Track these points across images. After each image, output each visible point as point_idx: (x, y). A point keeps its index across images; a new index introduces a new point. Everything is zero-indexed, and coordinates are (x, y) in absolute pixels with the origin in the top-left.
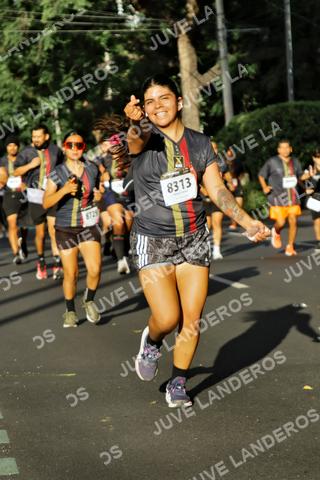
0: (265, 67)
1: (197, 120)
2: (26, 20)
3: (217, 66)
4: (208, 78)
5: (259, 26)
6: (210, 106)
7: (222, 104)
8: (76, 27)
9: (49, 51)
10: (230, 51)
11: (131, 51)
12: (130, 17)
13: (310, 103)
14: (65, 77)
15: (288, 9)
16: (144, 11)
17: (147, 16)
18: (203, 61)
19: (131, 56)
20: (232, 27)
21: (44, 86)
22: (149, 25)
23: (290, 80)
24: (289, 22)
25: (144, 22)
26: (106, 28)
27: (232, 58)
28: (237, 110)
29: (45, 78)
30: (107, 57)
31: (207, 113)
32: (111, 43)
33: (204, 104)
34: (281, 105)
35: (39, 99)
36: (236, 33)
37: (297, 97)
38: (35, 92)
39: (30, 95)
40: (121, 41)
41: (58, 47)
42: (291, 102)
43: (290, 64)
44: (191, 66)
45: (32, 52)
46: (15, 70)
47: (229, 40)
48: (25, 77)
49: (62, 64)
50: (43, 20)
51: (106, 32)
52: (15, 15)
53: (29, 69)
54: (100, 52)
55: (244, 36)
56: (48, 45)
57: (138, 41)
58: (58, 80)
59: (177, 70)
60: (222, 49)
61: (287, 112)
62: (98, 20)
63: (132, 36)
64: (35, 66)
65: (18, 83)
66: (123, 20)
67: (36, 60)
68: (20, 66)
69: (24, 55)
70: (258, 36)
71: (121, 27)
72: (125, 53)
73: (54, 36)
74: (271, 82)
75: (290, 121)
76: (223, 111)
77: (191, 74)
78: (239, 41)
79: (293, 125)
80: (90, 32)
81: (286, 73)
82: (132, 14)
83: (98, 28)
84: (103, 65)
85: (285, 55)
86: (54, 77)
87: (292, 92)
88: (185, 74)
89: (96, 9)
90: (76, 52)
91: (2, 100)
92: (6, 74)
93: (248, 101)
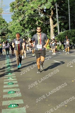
0: (65, 23)
1: (53, 33)
2: (23, 16)
3: (57, 23)
4: (55, 26)
5: (64, 16)
6: (55, 31)
7: (58, 30)
8: (31, 17)
9: (27, 21)
10: (59, 21)
11: (41, 21)
12: (41, 15)
13: (73, 30)
14: (30, 25)
15: (69, 13)
16: (44, 14)
17: (44, 15)
18: (54, 22)
19: (41, 22)
20: (59, 17)
21: (26, 27)
22: (45, 16)
23: (70, 26)
24: (69, 15)
25: (44, 16)
26: (37, 17)
27: (59, 22)
28: (60, 31)
29: (26, 26)
30: (37, 22)
31: (55, 32)
32: (38, 19)
33: (54, 30)
34: (68, 30)
35: (25, 30)
36: (60, 17)
37: (71, 29)
38: (24, 28)
39: (23, 29)
40: (40, 19)
41: (28, 20)
42: (70, 30)
43: (70, 23)
44: (52, 24)
45: (24, 21)
46: (21, 25)
47: (59, 19)
48: (23, 26)
49: (29, 23)
50: (26, 16)
51: (37, 18)
52: (21, 15)
53: (23, 24)
55: (61, 18)
56: (27, 20)
57: (43, 19)
59: (49, 24)
60: (58, 20)
61: (69, 32)
62: (35, 15)
63: (41, 18)
64: (24, 24)
65: (21, 27)
66: (40, 15)
67: (24, 23)
69: (22, 22)
70: (64, 18)
71: (39, 17)
72: (40, 21)
73: (28, 18)
75: (70, 33)
76: (58, 31)
77: (52, 25)
78: (60, 19)
79: (70, 34)
80: (34, 18)
81: (69, 25)
82: (42, 14)
83: (35, 17)
84: (36, 23)
85: (69, 21)
86: (28, 26)
87: (70, 28)
88: (51, 25)
89: (35, 14)
90: (31, 21)
91: (18, 30)
92: (19, 25)
93: (62, 30)
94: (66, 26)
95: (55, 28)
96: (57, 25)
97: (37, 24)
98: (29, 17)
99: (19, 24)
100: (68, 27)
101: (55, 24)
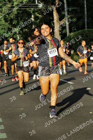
0: (79, 19)
1: (59, 35)
2: (9, 5)
3: (65, 19)
4: (62, 23)
5: (77, 7)
7: (66, 30)
8: (24, 7)
9: (16, 14)
10: (68, 14)
11: (39, 14)
13: (92, 29)
14: (20, 22)
15: (85, 2)
16: (43, 3)
17: (44, 4)
18: (60, 17)
19: (39, 16)
21: (14, 24)
22: (45, 7)
23: (86, 23)
25: (43, 6)
26: (33, 8)
27: (69, 16)
28: (70, 32)
29: (15, 22)
30: (33, 16)
31: (62, 32)
32: (34, 12)
33: (61, 30)
34: (83, 30)
36: (70, 9)
37: (88, 28)
38: (12, 26)
39: (10, 27)
40: (37, 11)
41: (18, 13)
42: (86, 29)
43: (86, 18)
44: (57, 19)
45: (11, 15)
46: (6, 20)
47: (68, 11)
48: (9, 22)
49: (19, 18)
50: (14, 5)
51: (32, 9)
52: (6, 4)
53: (10, 20)
54: (31, 15)
55: (72, 10)
56: (16, 13)
57: (42, 11)
59: (53, 20)
60: (66, 14)
61: (85, 32)
62: (30, 5)
63: (40, 10)
64: (12, 19)
65: (7, 24)
66: (37, 5)
67: (12, 17)
69: (9, 15)
70: (76, 10)
71: (37, 7)
72: (38, 15)
73: (17, 10)
74: (80, 23)
75: (86, 35)
76: (66, 32)
77: (57, 21)
78: (71, 11)
79: (87, 36)
80: (28, 9)
81: (85, 21)
82: (40, 4)
83: (30, 8)
84: (31, 19)
85: (84, 15)
86: (17, 22)
87: (86, 26)
88: (55, 21)
89: (29, 2)
90: (24, 15)
91: (2, 29)
92: (3, 21)
93: (74, 29)
97: (33, 19)
98: (20, 7)
99: (3, 19)
100: (84, 25)
101: (61, 20)
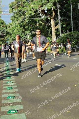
0: (67, 25)
1: (55, 35)
3: (58, 25)
4: (57, 27)
5: (66, 17)
6: (57, 32)
7: (59, 32)
8: (32, 18)
9: (27, 22)
10: (61, 22)
11: (42, 22)
12: (42, 16)
13: (76, 32)
14: (30, 27)
15: (72, 14)
17: (45, 16)
18: (56, 24)
21: (26, 29)
24: (72, 17)
26: (38, 18)
27: (61, 23)
28: (62, 33)
29: (26, 27)
30: (38, 23)
31: (57, 34)
32: (38, 21)
33: (56, 32)
36: (62, 19)
38: (24, 30)
39: (23, 31)
40: (40, 20)
41: (29, 22)
42: (72, 32)
43: (72, 24)
44: (54, 25)
46: (21, 26)
48: (22, 27)
49: (29, 25)
50: (26, 17)
54: (37, 22)
55: (63, 19)
57: (44, 20)
58: (29, 27)
60: (59, 22)
61: (72, 34)
62: (36, 17)
63: (42, 19)
64: (24, 25)
65: (21, 28)
67: (25, 24)
68: (21, 25)
69: (22, 23)
70: (66, 19)
71: (40, 18)
72: (41, 23)
77: (54, 27)
79: (73, 36)
80: (35, 19)
85: (71, 23)
87: (72, 30)
88: (52, 27)
89: (36, 14)
90: (32, 22)
91: (18, 32)
92: (19, 27)
93: (64, 31)
94: (68, 28)
95: (57, 30)
96: (59, 26)
97: (38, 26)
98: (30, 18)
99: (19, 25)
